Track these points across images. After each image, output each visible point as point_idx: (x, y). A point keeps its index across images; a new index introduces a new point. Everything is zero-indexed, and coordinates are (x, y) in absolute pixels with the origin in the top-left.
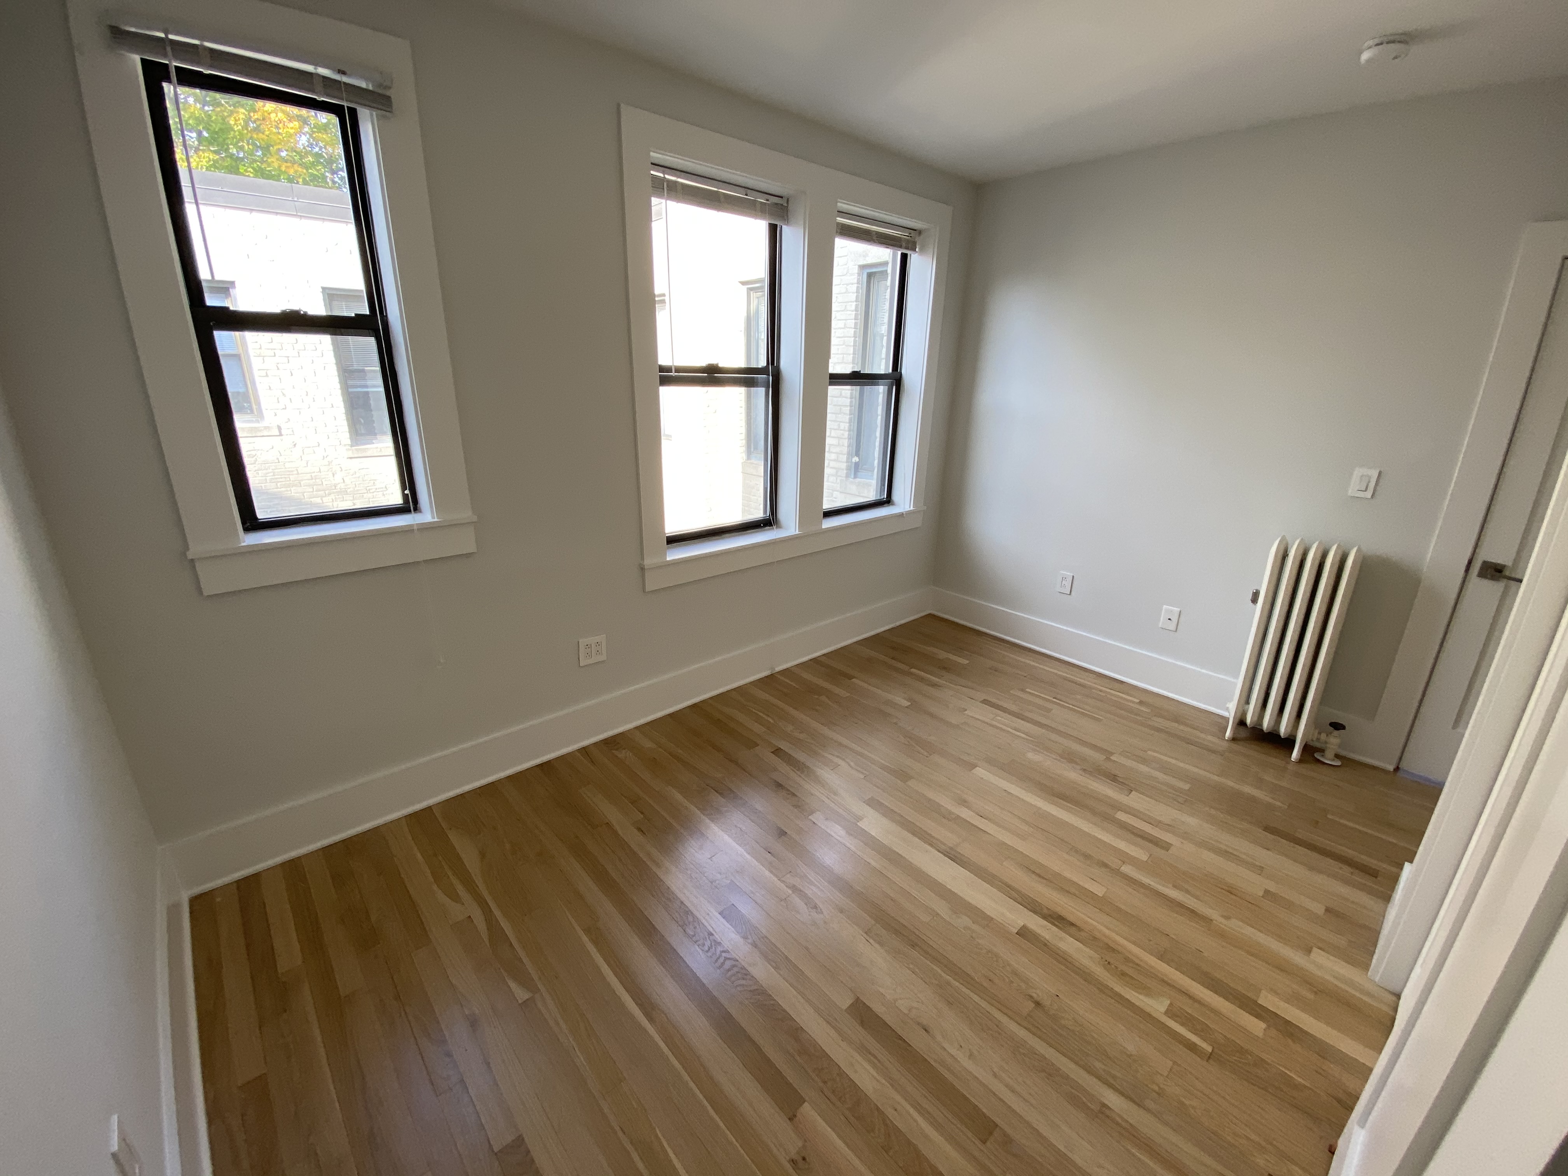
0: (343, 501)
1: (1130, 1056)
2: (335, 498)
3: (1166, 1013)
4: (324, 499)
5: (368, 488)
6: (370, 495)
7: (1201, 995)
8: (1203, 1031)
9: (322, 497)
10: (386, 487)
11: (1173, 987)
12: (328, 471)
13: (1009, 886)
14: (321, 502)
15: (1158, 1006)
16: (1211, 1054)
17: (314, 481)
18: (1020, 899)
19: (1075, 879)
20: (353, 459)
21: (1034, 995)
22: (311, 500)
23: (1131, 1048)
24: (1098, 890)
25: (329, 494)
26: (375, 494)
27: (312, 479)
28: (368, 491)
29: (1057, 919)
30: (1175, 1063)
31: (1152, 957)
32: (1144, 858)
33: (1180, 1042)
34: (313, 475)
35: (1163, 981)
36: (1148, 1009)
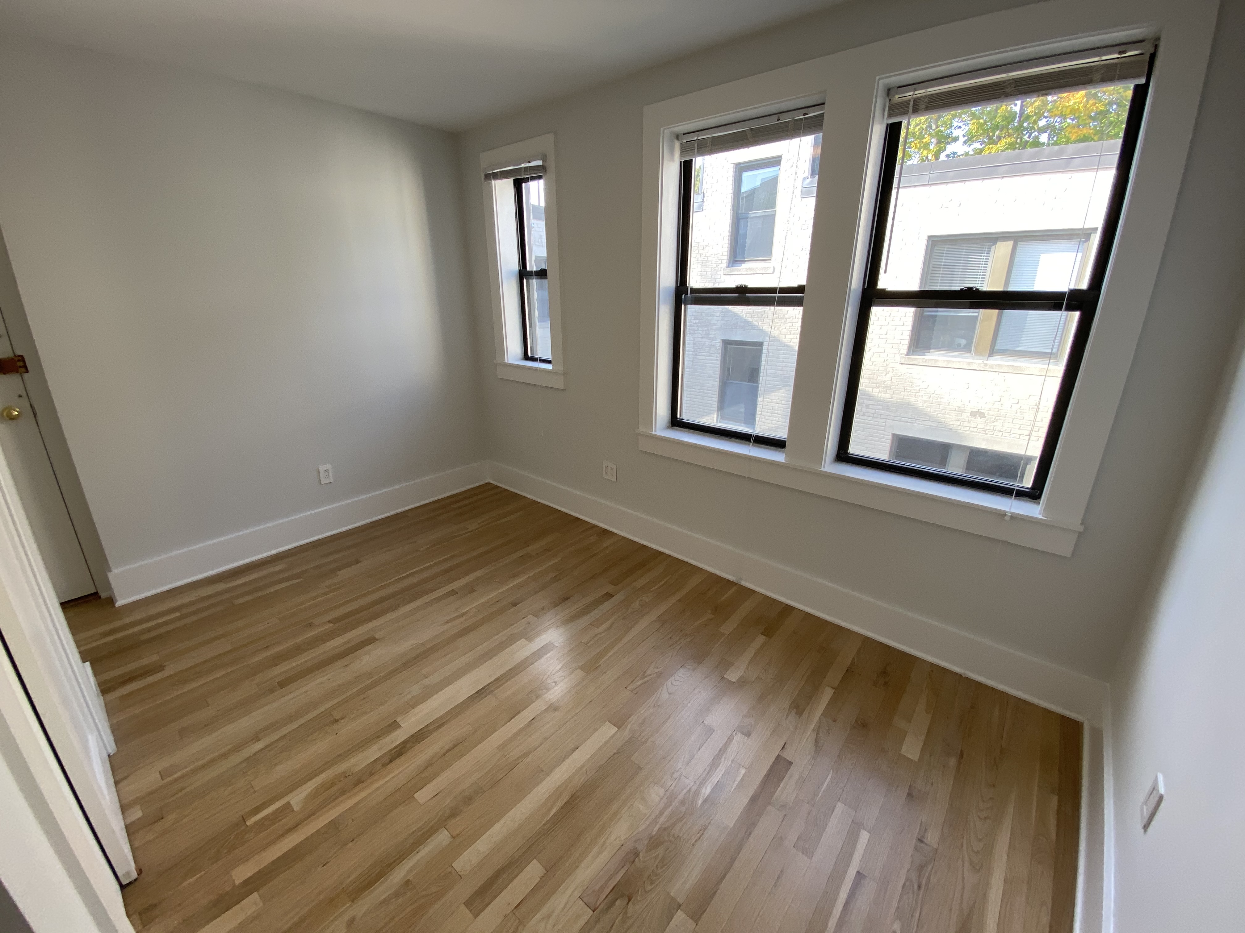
0: (886, 393)
1: (276, 765)
2: (882, 391)
3: (289, 803)
4: (874, 389)
5: (906, 388)
6: (906, 393)
7: (286, 841)
8: (261, 825)
9: (873, 388)
10: (919, 390)
11: (305, 819)
12: (884, 371)
13: (442, 725)
14: (871, 391)
15: (297, 799)
16: (245, 822)
17: (872, 376)
18: (425, 730)
19: (439, 779)
20: (903, 365)
21: (343, 721)
22: (866, 388)
23: (278, 768)
24: (422, 796)
25: (879, 387)
26: (910, 393)
27: (872, 374)
28: (905, 390)
29: (400, 751)
30: (255, 792)
31: (337, 815)
32: (458, 865)
33: (264, 803)
34: (873, 372)
35: (313, 814)
36: (299, 790)
